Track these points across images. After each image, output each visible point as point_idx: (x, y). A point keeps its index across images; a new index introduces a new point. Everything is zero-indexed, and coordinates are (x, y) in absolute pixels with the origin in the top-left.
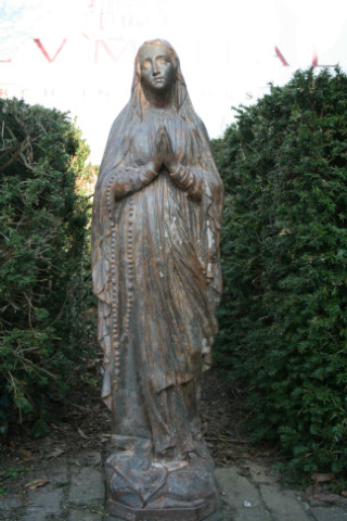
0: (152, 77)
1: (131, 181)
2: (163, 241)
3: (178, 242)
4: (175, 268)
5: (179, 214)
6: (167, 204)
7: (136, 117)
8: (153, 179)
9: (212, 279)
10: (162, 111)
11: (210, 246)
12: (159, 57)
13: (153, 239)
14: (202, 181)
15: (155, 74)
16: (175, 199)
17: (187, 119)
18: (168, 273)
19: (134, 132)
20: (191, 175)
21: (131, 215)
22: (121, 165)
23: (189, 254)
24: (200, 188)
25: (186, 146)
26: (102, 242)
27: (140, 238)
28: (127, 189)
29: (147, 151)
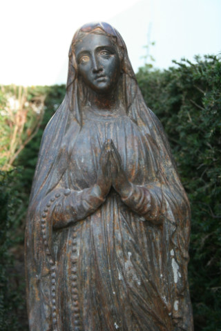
0: (92, 76)
1: (72, 209)
2: (116, 284)
3: (135, 283)
4: (133, 316)
5: (135, 247)
6: (119, 237)
7: (74, 124)
8: (100, 206)
9: (180, 319)
10: (107, 113)
11: (176, 281)
12: (99, 49)
13: (104, 283)
14: (162, 204)
15: (95, 72)
16: (129, 228)
17: (139, 121)
18: (124, 323)
19: (72, 144)
20: (148, 198)
21: (74, 251)
22: (59, 187)
23: (150, 296)
24: (160, 212)
25: (140, 159)
26: (38, 282)
27: (87, 282)
28: (68, 219)
29: (90, 168)
